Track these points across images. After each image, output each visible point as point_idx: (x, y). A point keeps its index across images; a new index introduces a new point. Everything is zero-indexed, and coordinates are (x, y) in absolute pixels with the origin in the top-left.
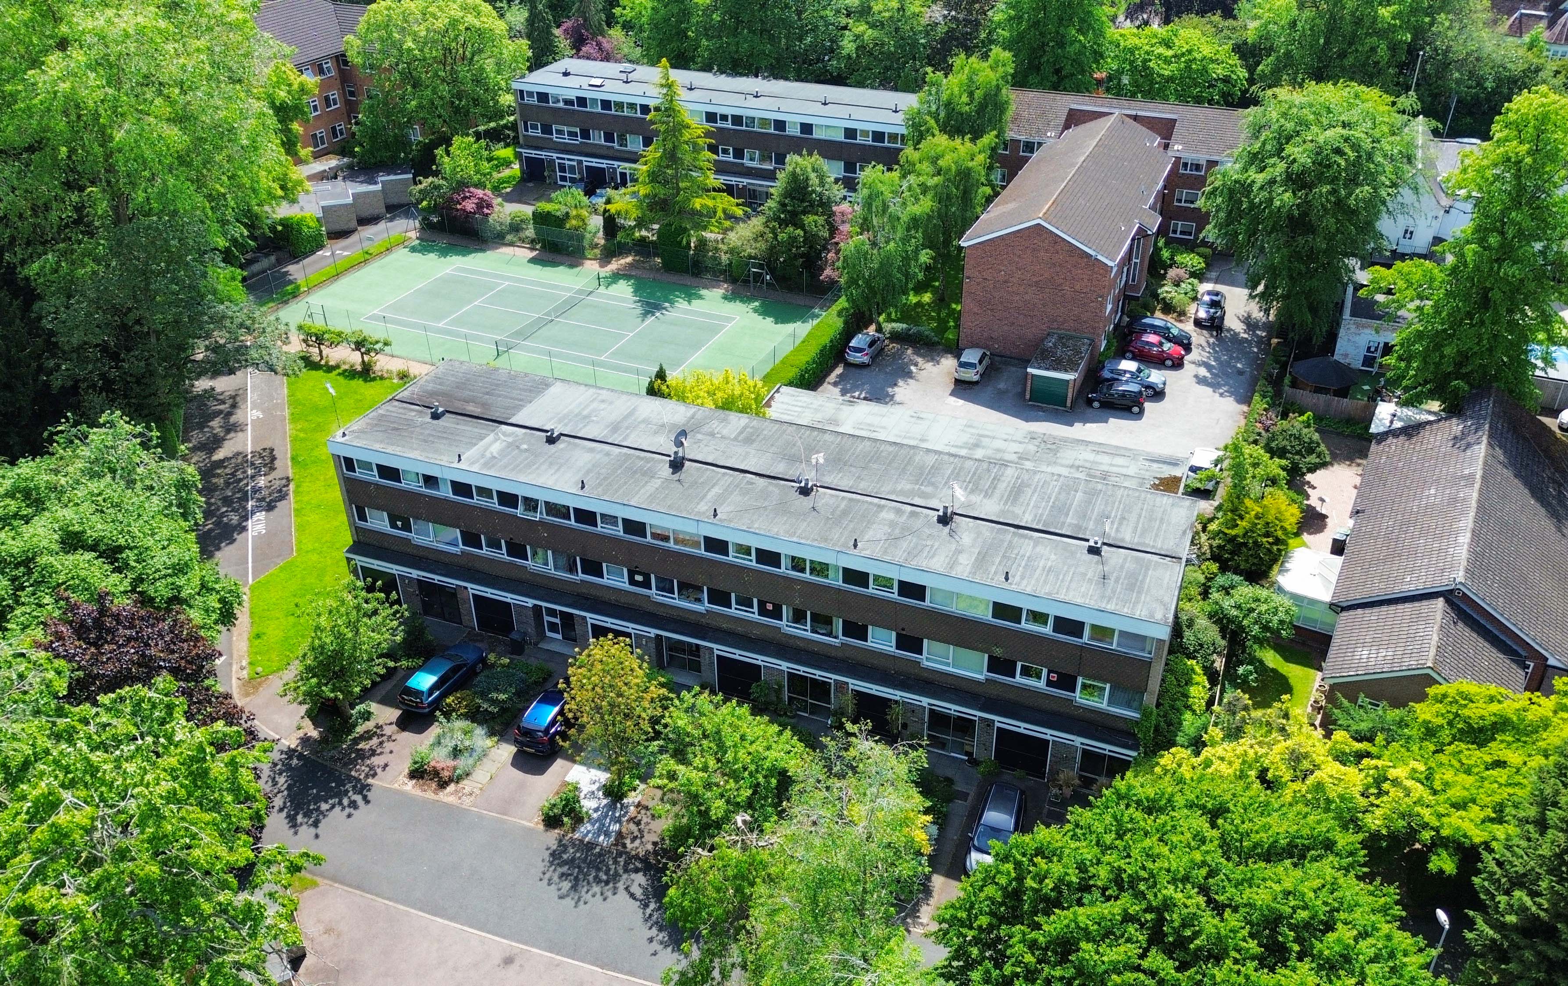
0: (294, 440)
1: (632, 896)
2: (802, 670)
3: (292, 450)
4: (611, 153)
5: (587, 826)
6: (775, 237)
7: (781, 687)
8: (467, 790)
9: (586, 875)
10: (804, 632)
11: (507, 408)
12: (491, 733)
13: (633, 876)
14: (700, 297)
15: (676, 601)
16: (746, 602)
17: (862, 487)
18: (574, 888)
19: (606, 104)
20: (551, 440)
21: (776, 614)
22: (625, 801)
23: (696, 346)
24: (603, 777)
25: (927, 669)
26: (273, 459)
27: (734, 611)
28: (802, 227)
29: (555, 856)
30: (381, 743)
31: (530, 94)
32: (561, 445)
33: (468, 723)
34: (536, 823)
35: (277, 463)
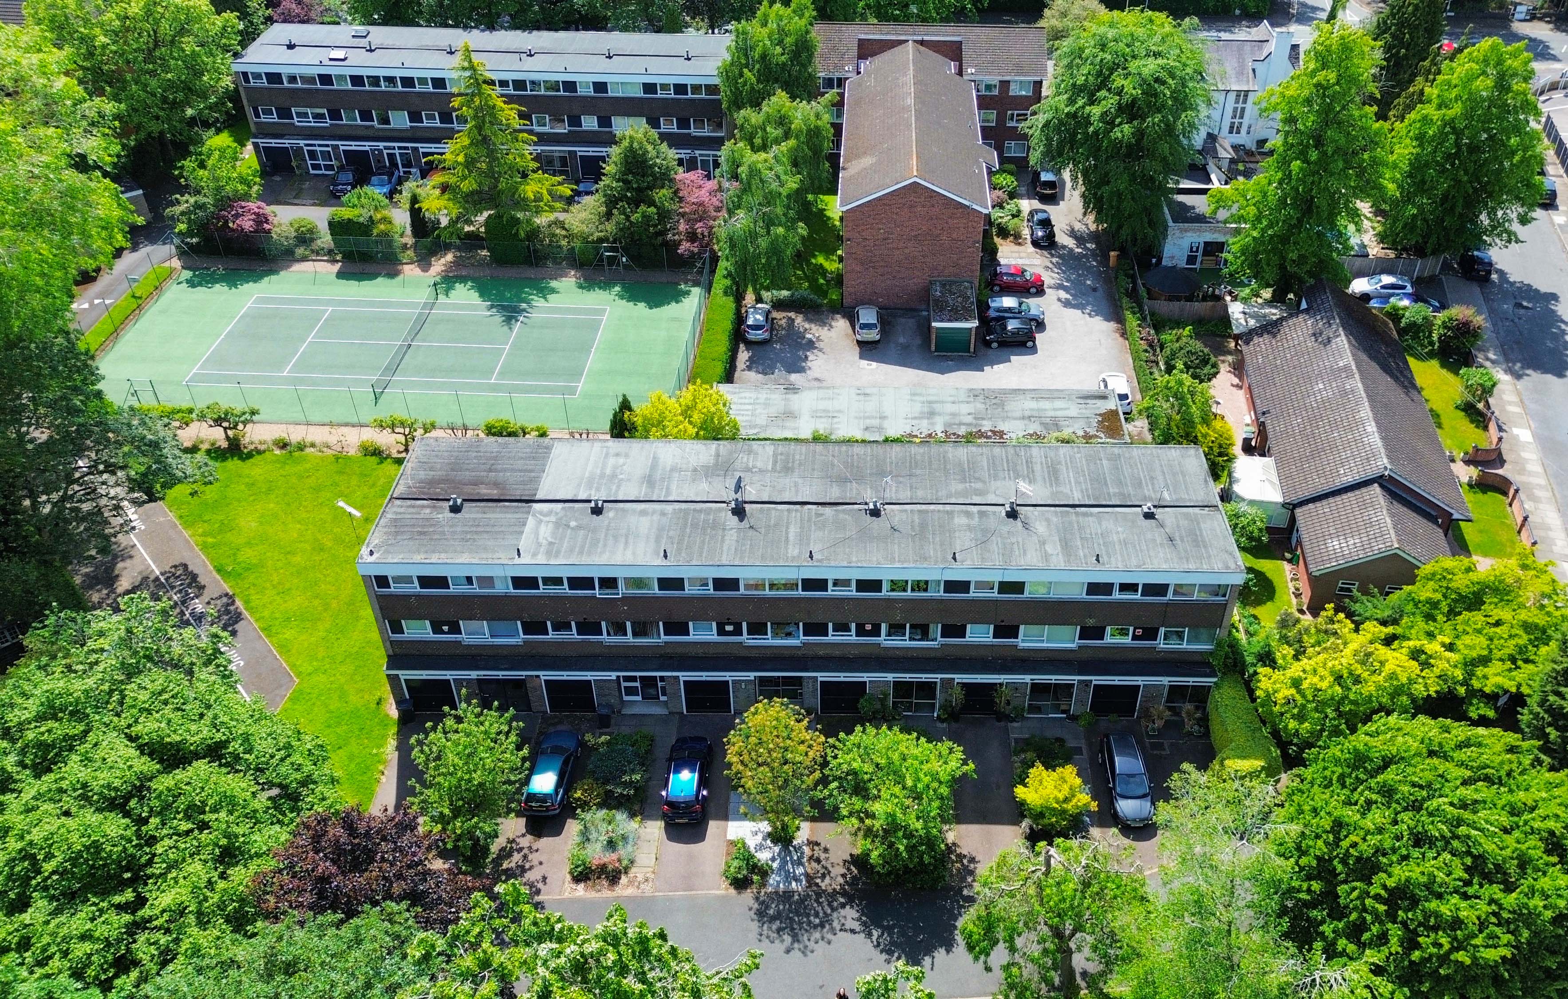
0: (205, 547)
1: (853, 931)
2: (907, 677)
3: (212, 561)
4: (370, 133)
5: (773, 879)
6: (628, 218)
7: (886, 695)
8: (640, 877)
9: (800, 923)
10: (904, 642)
11: (523, 483)
12: (632, 815)
13: (843, 912)
14: (553, 291)
15: (769, 640)
16: (842, 627)
17: (920, 495)
18: (795, 939)
19: (357, 80)
20: (597, 511)
21: (876, 632)
22: (795, 843)
23: (585, 348)
24: (765, 827)
25: (1024, 650)
26: (194, 577)
27: (832, 637)
28: (652, 203)
29: (761, 914)
30: (525, 857)
31: (258, 76)
32: (610, 512)
33: (604, 811)
34: (724, 889)
35: (202, 580)
